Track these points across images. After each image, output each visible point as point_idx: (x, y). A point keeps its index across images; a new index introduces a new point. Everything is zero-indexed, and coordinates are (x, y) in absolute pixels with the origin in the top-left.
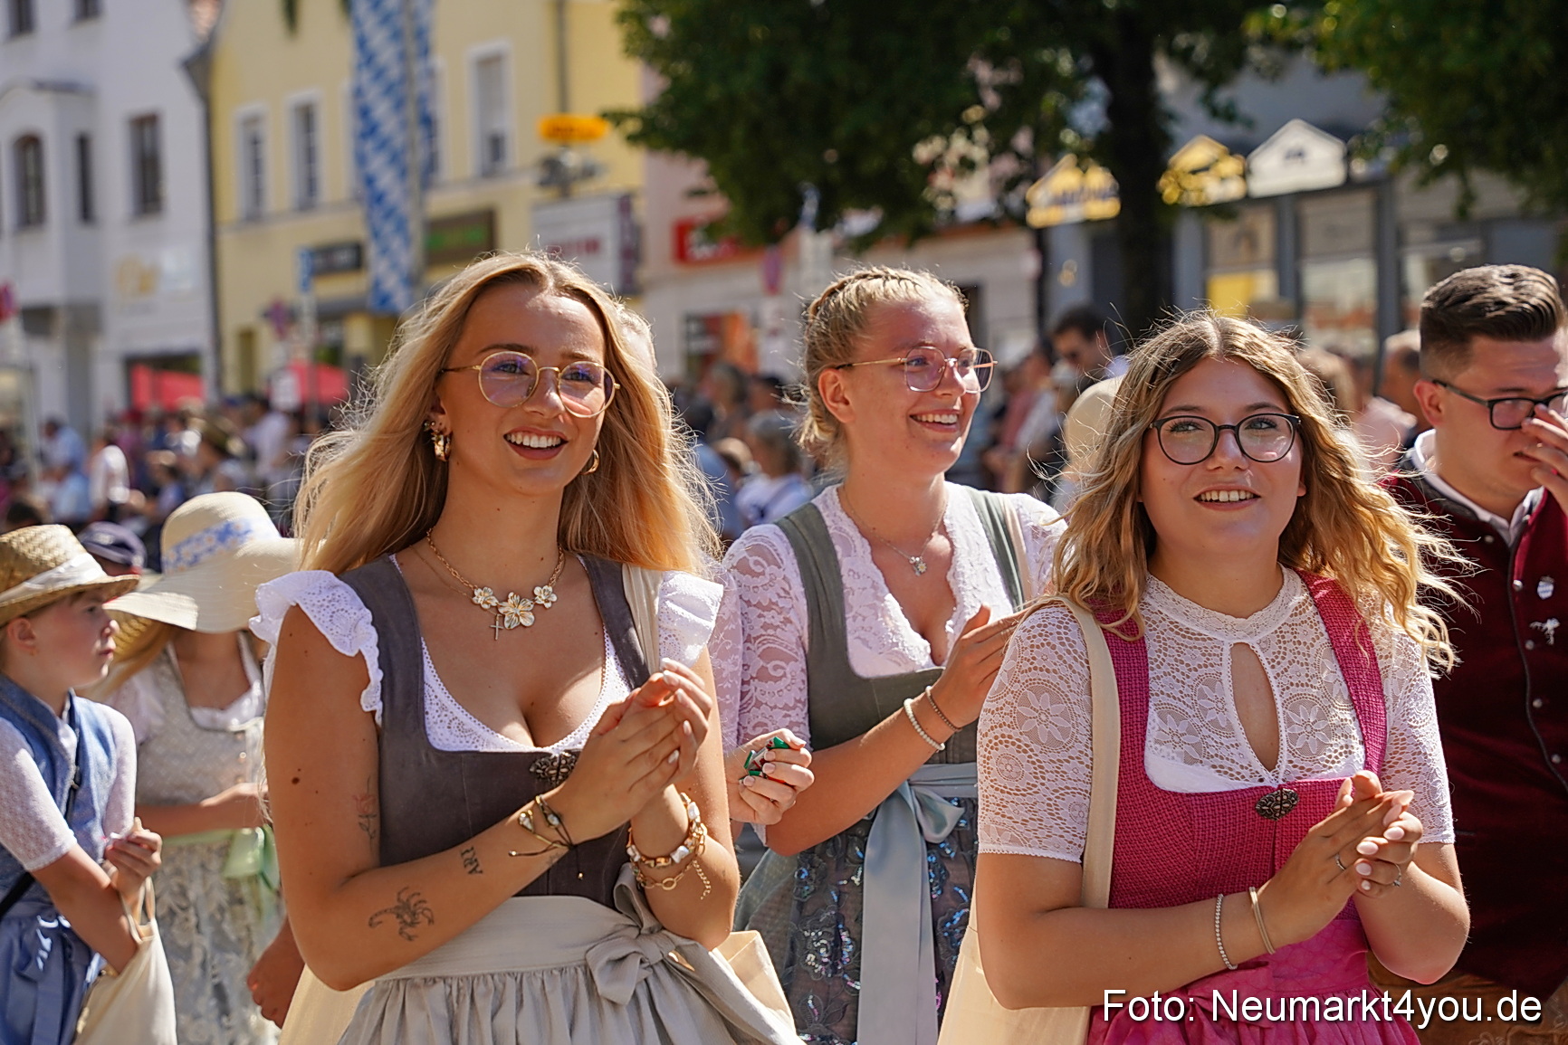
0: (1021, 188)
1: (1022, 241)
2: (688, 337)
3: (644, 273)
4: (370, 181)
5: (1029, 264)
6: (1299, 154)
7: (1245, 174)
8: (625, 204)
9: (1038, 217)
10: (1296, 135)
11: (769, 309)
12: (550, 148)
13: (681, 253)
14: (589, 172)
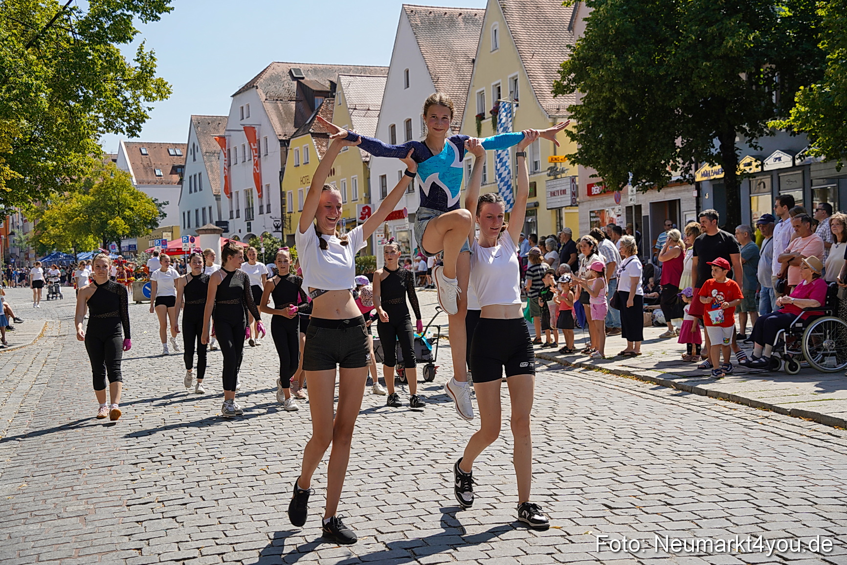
0: (691, 172)
1: (694, 186)
2: (591, 217)
3: (578, 200)
4: (500, 175)
5: (695, 194)
6: (780, 159)
7: (762, 165)
8: (573, 180)
9: (697, 180)
10: (777, 154)
11: (617, 207)
12: (552, 165)
13: (590, 193)
14: (563, 171)
